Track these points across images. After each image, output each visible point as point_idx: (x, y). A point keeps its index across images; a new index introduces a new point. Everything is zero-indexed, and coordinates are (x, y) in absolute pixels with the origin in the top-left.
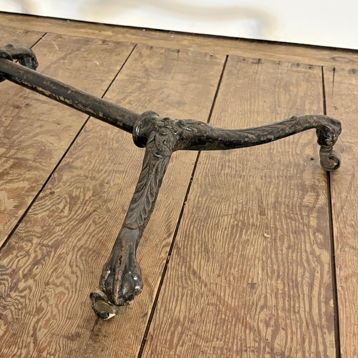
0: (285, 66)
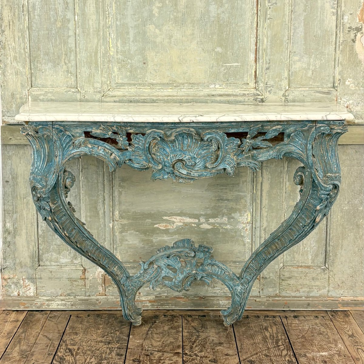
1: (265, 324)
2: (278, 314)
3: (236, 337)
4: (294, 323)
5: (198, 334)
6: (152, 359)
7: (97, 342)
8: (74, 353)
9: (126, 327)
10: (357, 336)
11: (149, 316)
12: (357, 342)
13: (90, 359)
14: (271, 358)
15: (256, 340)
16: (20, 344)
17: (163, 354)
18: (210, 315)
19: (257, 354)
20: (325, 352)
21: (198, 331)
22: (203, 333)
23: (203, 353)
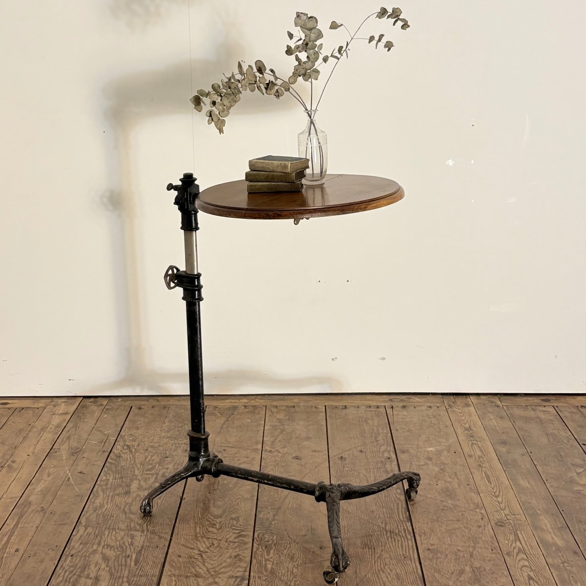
0: (363, 408)
1: (365, 416)
2: (383, 404)
4: (401, 414)
5: (282, 428)
6: (225, 456)
7: (161, 438)
8: (133, 450)
10: (475, 429)
11: (226, 407)
12: (472, 436)
13: (152, 456)
14: (367, 454)
15: (352, 434)
16: (69, 440)
17: (239, 451)
18: (300, 406)
19: (350, 450)
20: (432, 447)
21: (283, 424)
22: (288, 427)
23: (286, 449)
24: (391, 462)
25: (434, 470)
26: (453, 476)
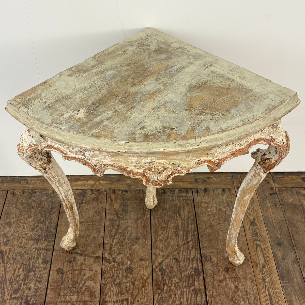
1: (179, 205)
2: (190, 187)
3: (152, 227)
4: (204, 201)
5: (118, 223)
6: (74, 268)
7: (27, 239)
8: (5, 261)
9: (55, 212)
10: (258, 224)
11: (78, 191)
12: (256, 234)
13: (19, 269)
14: (180, 264)
15: (169, 232)
17: (85, 260)
18: (132, 189)
19: (168, 257)
21: (119, 218)
22: (123, 221)
23: (121, 256)
24: (199, 275)
25: (231, 289)
26: (245, 297)
